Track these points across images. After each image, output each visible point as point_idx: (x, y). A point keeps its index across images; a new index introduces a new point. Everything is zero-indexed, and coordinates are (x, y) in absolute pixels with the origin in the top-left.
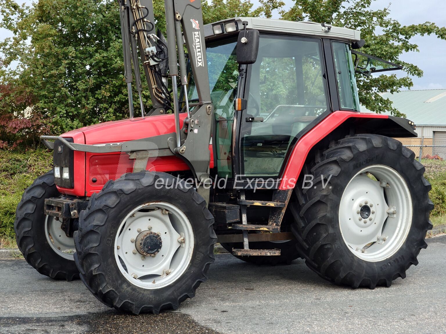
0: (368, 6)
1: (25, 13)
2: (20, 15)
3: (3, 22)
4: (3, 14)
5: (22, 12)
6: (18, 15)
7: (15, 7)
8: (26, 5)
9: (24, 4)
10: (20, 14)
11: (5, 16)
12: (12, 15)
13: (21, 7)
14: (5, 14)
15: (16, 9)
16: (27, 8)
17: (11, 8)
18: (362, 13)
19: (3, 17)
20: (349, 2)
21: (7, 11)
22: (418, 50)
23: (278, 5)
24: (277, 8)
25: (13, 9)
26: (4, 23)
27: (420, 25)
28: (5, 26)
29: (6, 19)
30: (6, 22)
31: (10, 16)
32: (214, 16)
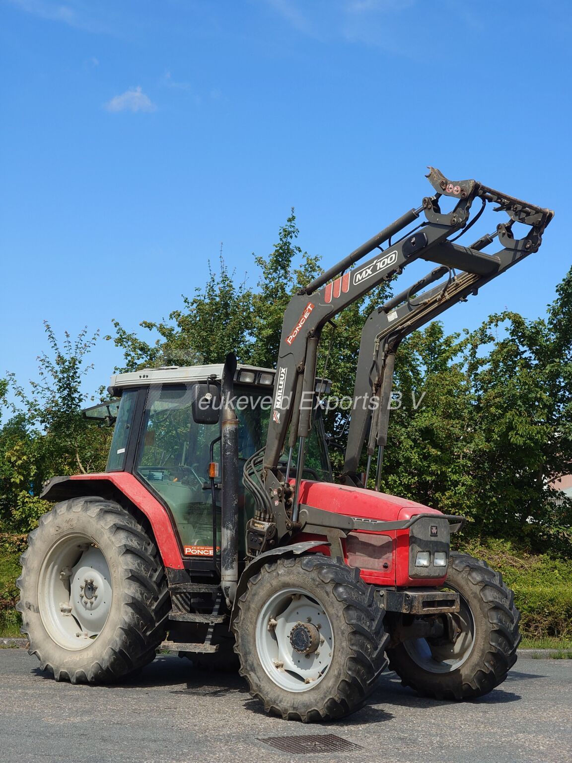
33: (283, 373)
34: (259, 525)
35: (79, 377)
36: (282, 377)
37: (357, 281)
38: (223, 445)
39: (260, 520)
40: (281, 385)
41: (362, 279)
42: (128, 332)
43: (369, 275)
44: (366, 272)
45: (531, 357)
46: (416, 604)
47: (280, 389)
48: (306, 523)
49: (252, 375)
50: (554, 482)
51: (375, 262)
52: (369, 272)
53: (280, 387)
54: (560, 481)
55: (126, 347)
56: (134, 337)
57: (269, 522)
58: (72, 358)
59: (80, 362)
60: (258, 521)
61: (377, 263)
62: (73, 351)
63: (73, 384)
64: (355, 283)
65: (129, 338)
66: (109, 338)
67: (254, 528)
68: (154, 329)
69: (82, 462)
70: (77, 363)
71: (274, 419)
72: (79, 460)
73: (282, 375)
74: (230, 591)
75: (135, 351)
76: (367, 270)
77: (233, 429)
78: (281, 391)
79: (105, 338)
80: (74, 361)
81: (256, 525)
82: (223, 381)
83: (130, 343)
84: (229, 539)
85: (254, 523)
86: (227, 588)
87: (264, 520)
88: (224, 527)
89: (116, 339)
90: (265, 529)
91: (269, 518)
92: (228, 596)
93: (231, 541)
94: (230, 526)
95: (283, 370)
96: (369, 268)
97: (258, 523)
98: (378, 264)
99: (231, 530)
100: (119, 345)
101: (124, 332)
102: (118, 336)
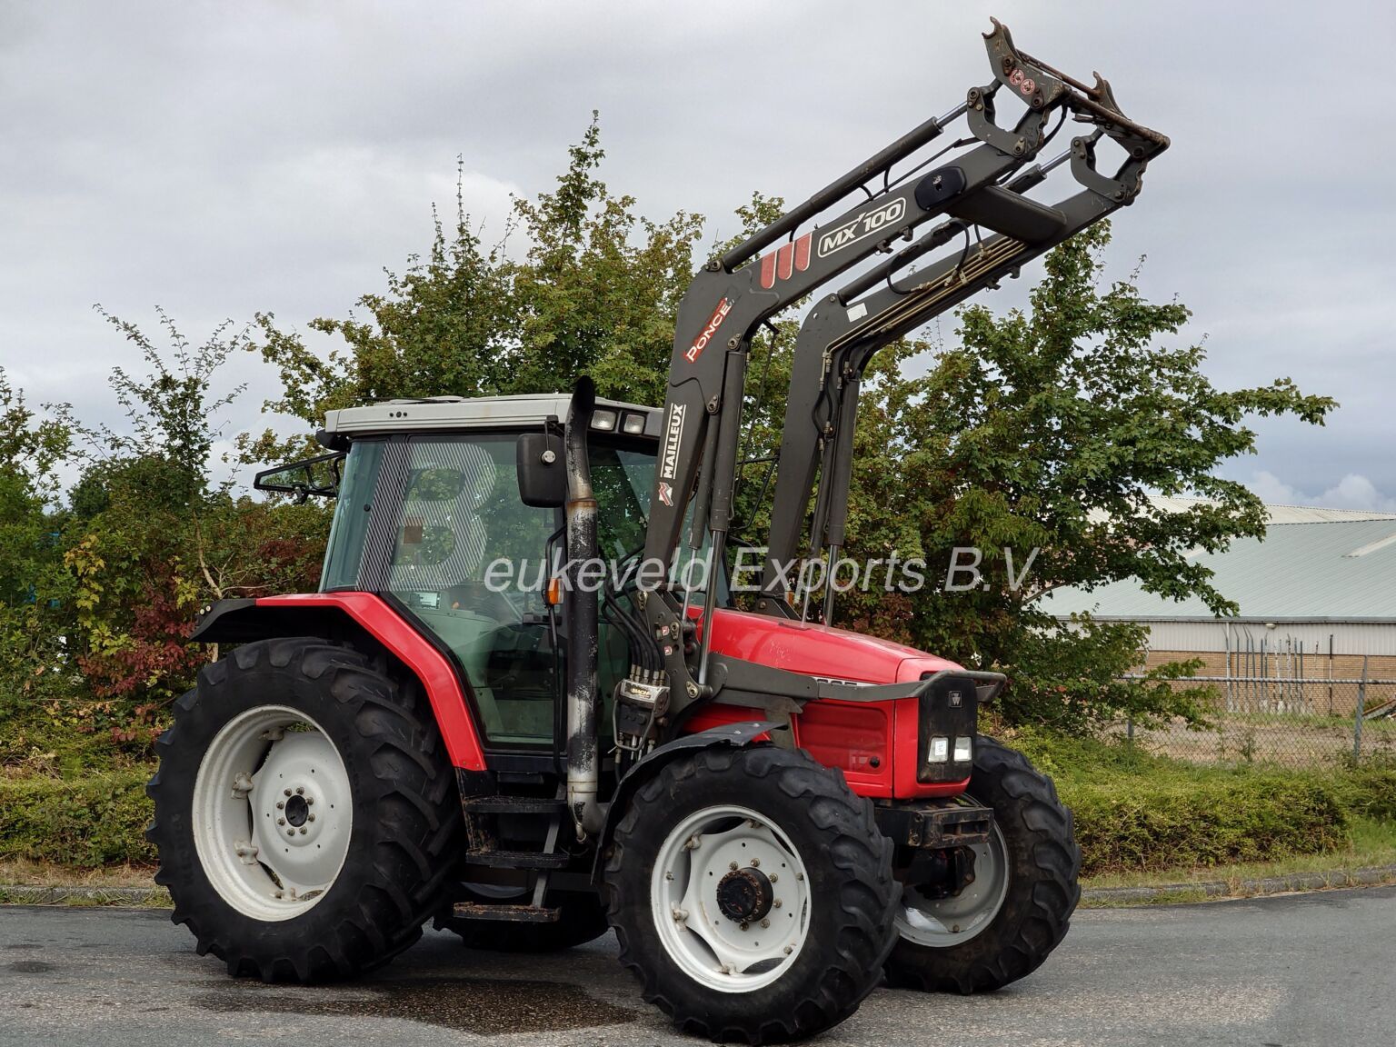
0: (1144, 343)
1: (333, 379)
2: (322, 384)
3: (286, 399)
4: (285, 383)
5: (326, 374)
6: (317, 382)
7: (314, 365)
8: (339, 356)
9: (334, 354)
10: (324, 379)
11: (289, 387)
12: (306, 383)
13: (326, 364)
14: (290, 382)
15: (314, 370)
16: (341, 361)
17: (303, 367)
18: (1133, 360)
19: (286, 389)
20: (1090, 338)
21: (295, 374)
22: (1252, 450)
23: (913, 348)
24: (910, 355)
25: (309, 371)
26: (288, 401)
27: (1260, 389)
28: (289, 408)
29: (294, 392)
30: (291, 399)
31: (302, 387)
32: (756, 380)
33: (677, 414)
34: (640, 692)
35: (204, 416)
36: (676, 421)
37: (825, 249)
38: (569, 546)
39: (640, 681)
40: (673, 436)
41: (836, 246)
42: (285, 333)
43: (849, 240)
44: (844, 235)
45: (1001, 381)
46: (932, 830)
47: (672, 444)
48: (723, 687)
49: (611, 415)
50: (1039, 600)
51: (861, 216)
52: (849, 234)
53: (671, 440)
54: (1050, 595)
55: (282, 363)
56: (295, 342)
57: (658, 685)
58: (190, 379)
59: (204, 387)
60: (637, 684)
61: (864, 218)
62: (192, 365)
63: (192, 428)
64: (822, 253)
65: (287, 344)
66: (252, 347)
67: (631, 696)
68: (337, 331)
69: (211, 570)
70: (200, 388)
71: (661, 498)
72: (203, 565)
73: (674, 417)
74: (584, 811)
75: (298, 368)
76: (846, 231)
77: (590, 517)
78: (674, 448)
79: (247, 348)
80: (192, 384)
81: (634, 690)
82: (568, 428)
83: (289, 355)
84: (584, 716)
85: (629, 687)
86: (579, 806)
87: (650, 681)
88: (573, 695)
89: (265, 349)
90: (653, 699)
91: (659, 679)
92: (580, 819)
93: (587, 721)
94: (586, 693)
95: (678, 409)
96: (849, 228)
97: (639, 688)
98: (868, 220)
99: (586, 700)
100: (270, 358)
101: (278, 335)
102: (268, 342)
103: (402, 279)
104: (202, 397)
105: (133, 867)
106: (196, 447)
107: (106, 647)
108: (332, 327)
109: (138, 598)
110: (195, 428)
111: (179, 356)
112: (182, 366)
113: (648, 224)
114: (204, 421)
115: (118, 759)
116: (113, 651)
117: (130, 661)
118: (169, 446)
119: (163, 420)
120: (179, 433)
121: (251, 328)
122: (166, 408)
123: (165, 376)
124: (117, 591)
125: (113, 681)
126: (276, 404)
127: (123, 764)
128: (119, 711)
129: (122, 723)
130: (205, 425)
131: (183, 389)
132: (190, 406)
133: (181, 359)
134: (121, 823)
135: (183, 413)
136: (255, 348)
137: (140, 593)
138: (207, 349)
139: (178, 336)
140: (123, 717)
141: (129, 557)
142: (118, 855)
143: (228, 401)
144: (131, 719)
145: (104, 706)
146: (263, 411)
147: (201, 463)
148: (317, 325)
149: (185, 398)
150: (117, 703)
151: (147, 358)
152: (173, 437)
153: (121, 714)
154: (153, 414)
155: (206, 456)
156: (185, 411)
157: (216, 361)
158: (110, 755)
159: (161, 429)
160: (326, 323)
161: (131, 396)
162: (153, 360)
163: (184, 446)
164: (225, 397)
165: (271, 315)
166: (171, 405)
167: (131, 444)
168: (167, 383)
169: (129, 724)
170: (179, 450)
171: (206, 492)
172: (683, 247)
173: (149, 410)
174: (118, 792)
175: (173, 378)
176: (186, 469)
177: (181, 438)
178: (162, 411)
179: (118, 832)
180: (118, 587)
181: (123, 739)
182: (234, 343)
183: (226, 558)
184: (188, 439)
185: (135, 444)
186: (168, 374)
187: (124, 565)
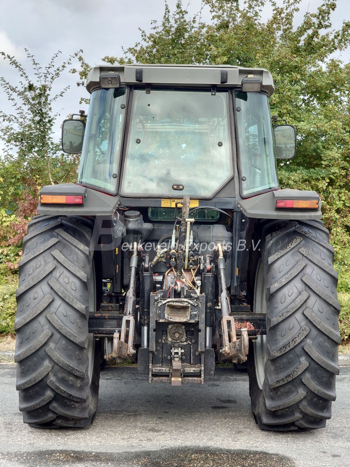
35: (50, 104)
58: (43, 86)
59: (50, 90)
63: (44, 110)
66: (74, 71)
70: (48, 90)
79: (71, 72)
80: (44, 88)
89: (81, 72)
100: (84, 77)
101: (87, 66)
102: (82, 69)
103: (148, 35)
104: (49, 95)
105: (12, 337)
106: (47, 120)
107: (5, 221)
108: (114, 61)
109: (21, 197)
110: (46, 110)
111: (37, 74)
112: (38, 79)
113: (273, 2)
114: (50, 106)
115: (9, 278)
116: (8, 223)
117: (15, 228)
118: (33, 120)
119: (30, 106)
120: (38, 114)
121: (72, 58)
122: (31, 100)
123: (30, 84)
124: (10, 194)
125: (8, 238)
126: (87, 100)
127: (12, 280)
128: (11, 253)
129: (13, 259)
130: (50, 109)
131: (39, 91)
132: (43, 99)
133: (38, 76)
134: (7, 314)
135: (39, 103)
136: (76, 71)
137: (21, 194)
138: (49, 68)
139: (36, 64)
140: (13, 257)
141: (15, 177)
142: (5, 331)
143: (61, 96)
144: (17, 257)
145: (3, 251)
146: (81, 103)
147: (49, 129)
148: (106, 60)
149: (40, 95)
150: (10, 249)
151: (22, 75)
152: (36, 116)
153: (12, 255)
154: (25, 104)
155: (51, 125)
156: (41, 102)
157: (55, 76)
158: (6, 276)
159: (29, 112)
160: (111, 59)
161: (14, 96)
162: (24, 76)
163: (41, 120)
164: (59, 93)
165: (82, 51)
166: (33, 99)
167: (14, 119)
168: (31, 87)
169: (15, 260)
170: (38, 122)
171: (52, 144)
172: (289, 17)
173: (23, 102)
174: (5, 297)
175: (34, 85)
176: (42, 132)
177: (39, 116)
178: (29, 102)
179: (5, 319)
180: (10, 192)
181: (12, 267)
182: (64, 66)
183: (62, 177)
184: (43, 116)
185: (16, 118)
186: (31, 83)
187: (13, 180)
